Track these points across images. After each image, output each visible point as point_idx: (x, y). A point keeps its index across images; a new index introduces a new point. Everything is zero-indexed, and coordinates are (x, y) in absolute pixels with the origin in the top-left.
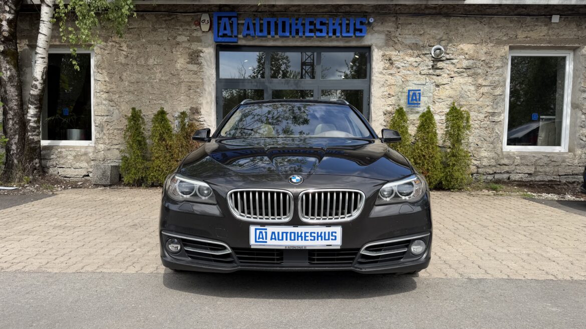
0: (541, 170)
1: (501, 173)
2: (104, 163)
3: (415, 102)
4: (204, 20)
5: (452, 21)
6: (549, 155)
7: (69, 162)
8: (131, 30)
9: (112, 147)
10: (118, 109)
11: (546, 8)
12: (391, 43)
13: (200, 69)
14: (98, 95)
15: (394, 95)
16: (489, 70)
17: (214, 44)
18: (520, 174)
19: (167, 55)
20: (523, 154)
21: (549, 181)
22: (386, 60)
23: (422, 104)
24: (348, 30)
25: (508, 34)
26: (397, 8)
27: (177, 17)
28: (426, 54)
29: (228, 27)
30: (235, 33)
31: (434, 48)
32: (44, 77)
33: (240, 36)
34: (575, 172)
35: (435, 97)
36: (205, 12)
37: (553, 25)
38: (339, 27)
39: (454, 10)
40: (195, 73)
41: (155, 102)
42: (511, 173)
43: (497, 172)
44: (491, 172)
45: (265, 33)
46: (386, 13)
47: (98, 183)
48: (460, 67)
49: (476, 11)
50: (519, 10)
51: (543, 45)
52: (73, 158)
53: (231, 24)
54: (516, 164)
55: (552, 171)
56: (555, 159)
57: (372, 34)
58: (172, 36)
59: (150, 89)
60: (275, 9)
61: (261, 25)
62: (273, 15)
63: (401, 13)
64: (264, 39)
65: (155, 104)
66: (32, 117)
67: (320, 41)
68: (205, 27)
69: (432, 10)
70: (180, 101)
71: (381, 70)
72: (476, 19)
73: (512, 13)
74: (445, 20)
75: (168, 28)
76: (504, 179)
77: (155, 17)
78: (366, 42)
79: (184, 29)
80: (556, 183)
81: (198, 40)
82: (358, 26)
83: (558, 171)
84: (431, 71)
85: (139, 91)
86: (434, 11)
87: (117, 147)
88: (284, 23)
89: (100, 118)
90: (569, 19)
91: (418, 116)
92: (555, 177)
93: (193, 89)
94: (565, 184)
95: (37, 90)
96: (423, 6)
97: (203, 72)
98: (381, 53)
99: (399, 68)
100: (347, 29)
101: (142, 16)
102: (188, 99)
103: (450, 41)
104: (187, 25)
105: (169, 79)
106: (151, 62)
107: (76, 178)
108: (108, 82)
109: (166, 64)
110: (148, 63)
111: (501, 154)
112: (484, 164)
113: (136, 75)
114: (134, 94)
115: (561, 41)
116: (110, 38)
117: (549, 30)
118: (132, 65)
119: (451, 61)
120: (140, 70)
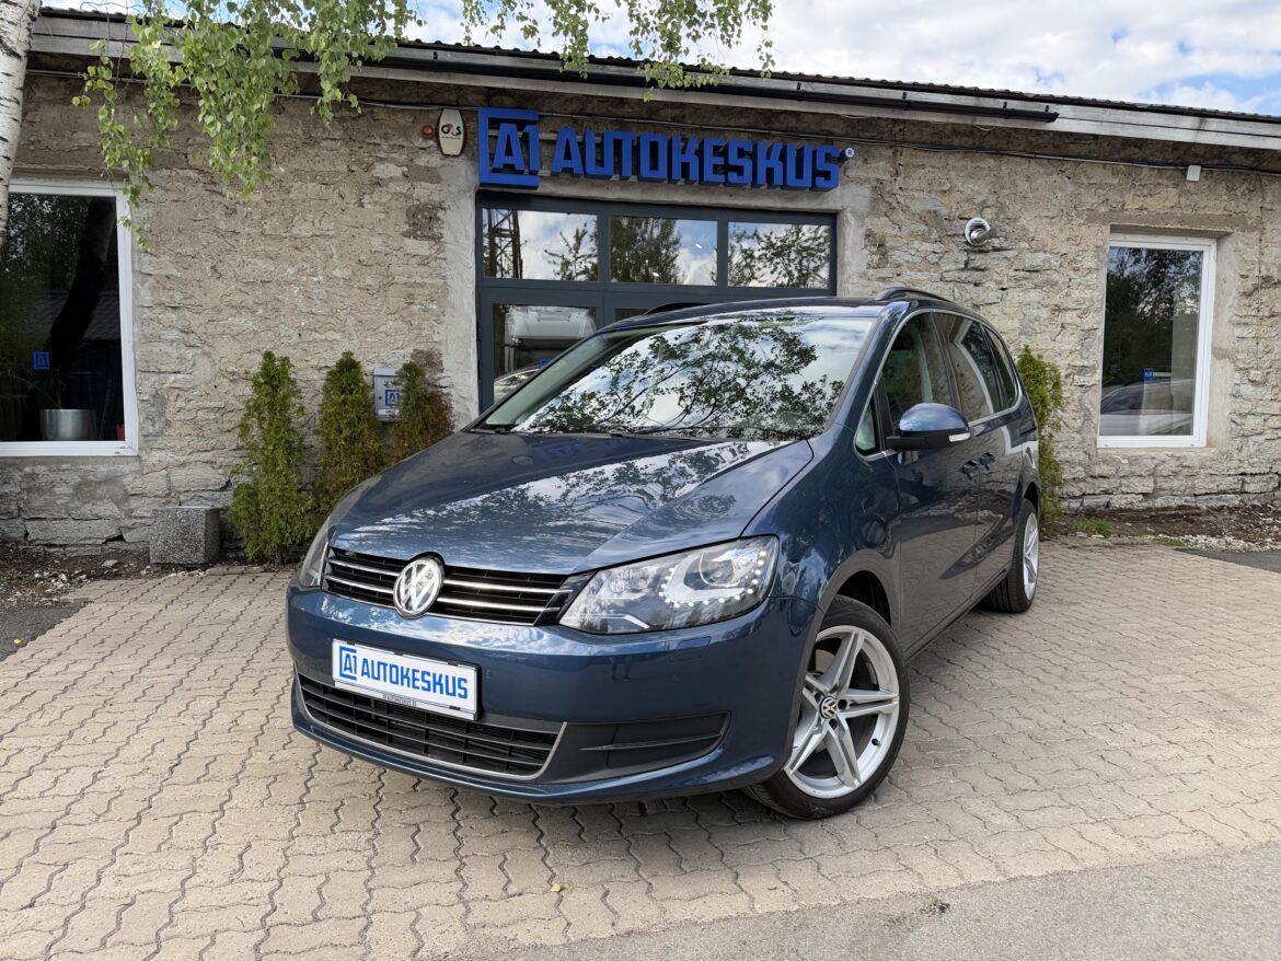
0: (1165, 486)
1: (1094, 494)
2: (168, 502)
4: (450, 126)
5: (1006, 167)
6: (1178, 455)
7: (59, 502)
9: (192, 458)
10: (204, 353)
11: (1175, 149)
12: (883, 208)
13: (438, 251)
14: (148, 313)
16: (1073, 276)
17: (473, 195)
18: (1128, 496)
19: (349, 212)
20: (1134, 454)
21: (1181, 507)
22: (875, 245)
24: (799, 172)
25: (1108, 200)
26: (896, 129)
27: (372, 112)
28: (954, 235)
29: (516, 147)
30: (534, 164)
31: (969, 224)
33: (545, 172)
34: (1221, 487)
36: (451, 105)
37: (1189, 185)
39: (1009, 142)
40: (425, 261)
41: (316, 336)
42: (1112, 493)
43: (1088, 492)
44: (1078, 494)
46: (872, 138)
47: (170, 559)
48: (1019, 268)
49: (1050, 146)
50: (1131, 150)
51: (1170, 226)
52: (72, 491)
53: (525, 139)
54: (1122, 474)
55: (1183, 488)
56: (1187, 463)
57: (844, 185)
58: (359, 162)
59: (301, 303)
60: (626, 110)
62: (621, 123)
63: (901, 143)
64: (600, 181)
65: (314, 341)
68: (452, 144)
69: (966, 138)
70: (386, 332)
71: (863, 268)
72: (1051, 164)
73: (1117, 157)
74: (991, 162)
75: (349, 140)
76: (1100, 507)
78: (831, 201)
79: (390, 146)
80: (1194, 512)
81: (432, 175)
82: (822, 165)
83: (1193, 487)
84: (964, 275)
85: (269, 307)
86: (968, 141)
87: (207, 456)
88: (654, 147)
89: (153, 378)
90: (1215, 175)
92: (1188, 498)
93: (420, 304)
94: (1209, 512)
96: (949, 127)
97: (445, 259)
98: (862, 231)
99: (898, 266)
100: (797, 170)
102: (406, 328)
103: (1002, 208)
104: (400, 136)
105: (354, 274)
106: (303, 229)
107: (84, 545)
108: (179, 281)
109: (345, 235)
110: (295, 231)
111: (1094, 454)
112: (1064, 477)
113: (263, 265)
114: (254, 312)
115: (1201, 220)
116: (183, 157)
117: (1180, 196)
118: (249, 234)
119: (1003, 253)
120: (273, 248)
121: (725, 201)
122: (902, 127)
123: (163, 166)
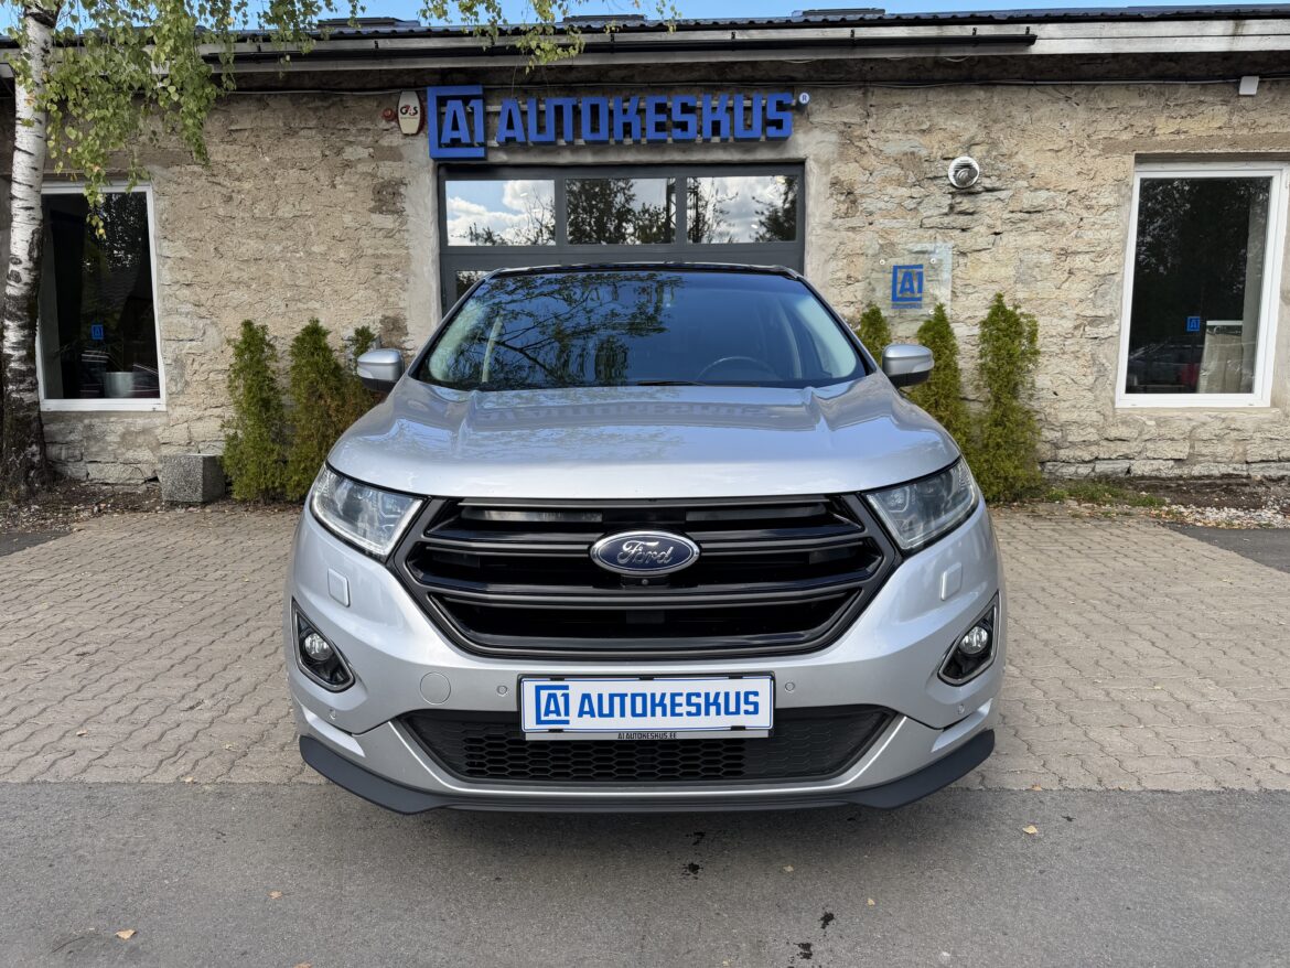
0: (1203, 452)
1: (1110, 459)
2: (189, 451)
3: (908, 294)
4: (407, 107)
5: (998, 100)
6: (1223, 416)
7: (110, 448)
8: (235, 135)
9: (207, 413)
10: (213, 323)
11: (1225, 59)
12: (852, 152)
13: (401, 224)
14: (167, 291)
15: (860, 278)
16: (1085, 214)
17: (431, 164)
18: (1152, 462)
19: (323, 193)
20: (1163, 414)
21: (1224, 476)
22: (842, 194)
23: (926, 300)
24: (749, 122)
25: (1132, 126)
26: (867, 67)
27: (341, 100)
28: (935, 178)
29: (462, 123)
30: (479, 137)
31: (954, 164)
32: (35, 254)
33: (494, 143)
34: (1284, 454)
35: (958, 281)
36: (407, 87)
37: (1243, 100)
38: (728, 116)
39: (1005, 70)
40: (389, 234)
41: (300, 305)
42: (1133, 459)
43: (1102, 456)
44: (1087, 457)
45: (550, 135)
46: (840, 80)
47: (177, 498)
48: (1016, 209)
49: (1056, 70)
50: (1161, 66)
51: (1217, 151)
52: (118, 440)
53: (470, 115)
54: (1147, 437)
55: (1228, 455)
56: (1237, 426)
57: (805, 132)
58: (331, 147)
59: (286, 275)
60: (573, 76)
61: (541, 113)
62: (568, 89)
63: (877, 80)
64: (548, 148)
65: (299, 310)
66: (13, 348)
67: (684, 151)
68: (410, 123)
69: (950, 71)
70: (357, 300)
71: (828, 219)
72: (1057, 91)
73: (1144, 74)
74: (981, 94)
75: (322, 128)
76: (1118, 473)
77: (288, 103)
78: (791, 153)
79: (359, 131)
80: (1239, 481)
81: (394, 154)
82: (773, 114)
83: (1245, 453)
84: (947, 220)
85: (262, 282)
86: (956, 73)
87: (217, 411)
89: (174, 345)
90: (1283, 85)
91: (916, 327)
92: (1237, 466)
93: (386, 273)
94: (1261, 483)
95: (20, 285)
96: (929, 61)
97: (408, 231)
98: (827, 179)
99: (871, 214)
100: (745, 120)
101: (259, 100)
102: (374, 295)
103: (994, 144)
104: (366, 120)
105: (329, 249)
106: (285, 211)
107: (129, 485)
108: (190, 261)
109: (322, 214)
110: (280, 213)
111: (1111, 414)
112: (1070, 439)
113: (253, 244)
114: (249, 287)
115: (1262, 143)
116: (189, 154)
117: (1231, 113)
118: (243, 218)
119: (995, 193)
120: (262, 230)
121: (678, 157)
122: (872, 65)
123: (173, 163)
